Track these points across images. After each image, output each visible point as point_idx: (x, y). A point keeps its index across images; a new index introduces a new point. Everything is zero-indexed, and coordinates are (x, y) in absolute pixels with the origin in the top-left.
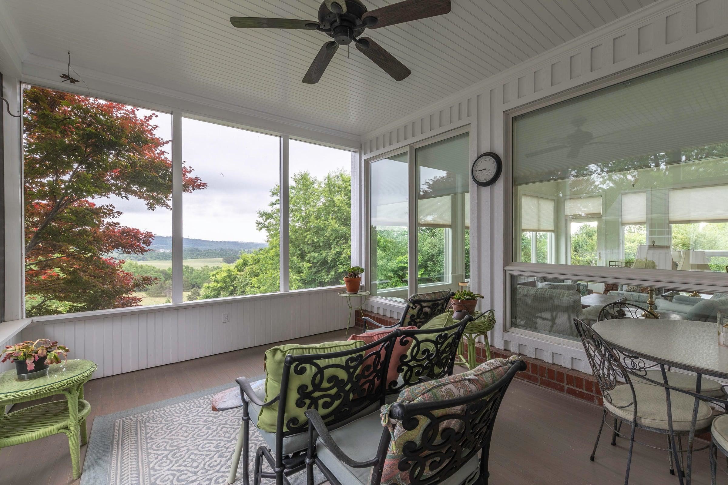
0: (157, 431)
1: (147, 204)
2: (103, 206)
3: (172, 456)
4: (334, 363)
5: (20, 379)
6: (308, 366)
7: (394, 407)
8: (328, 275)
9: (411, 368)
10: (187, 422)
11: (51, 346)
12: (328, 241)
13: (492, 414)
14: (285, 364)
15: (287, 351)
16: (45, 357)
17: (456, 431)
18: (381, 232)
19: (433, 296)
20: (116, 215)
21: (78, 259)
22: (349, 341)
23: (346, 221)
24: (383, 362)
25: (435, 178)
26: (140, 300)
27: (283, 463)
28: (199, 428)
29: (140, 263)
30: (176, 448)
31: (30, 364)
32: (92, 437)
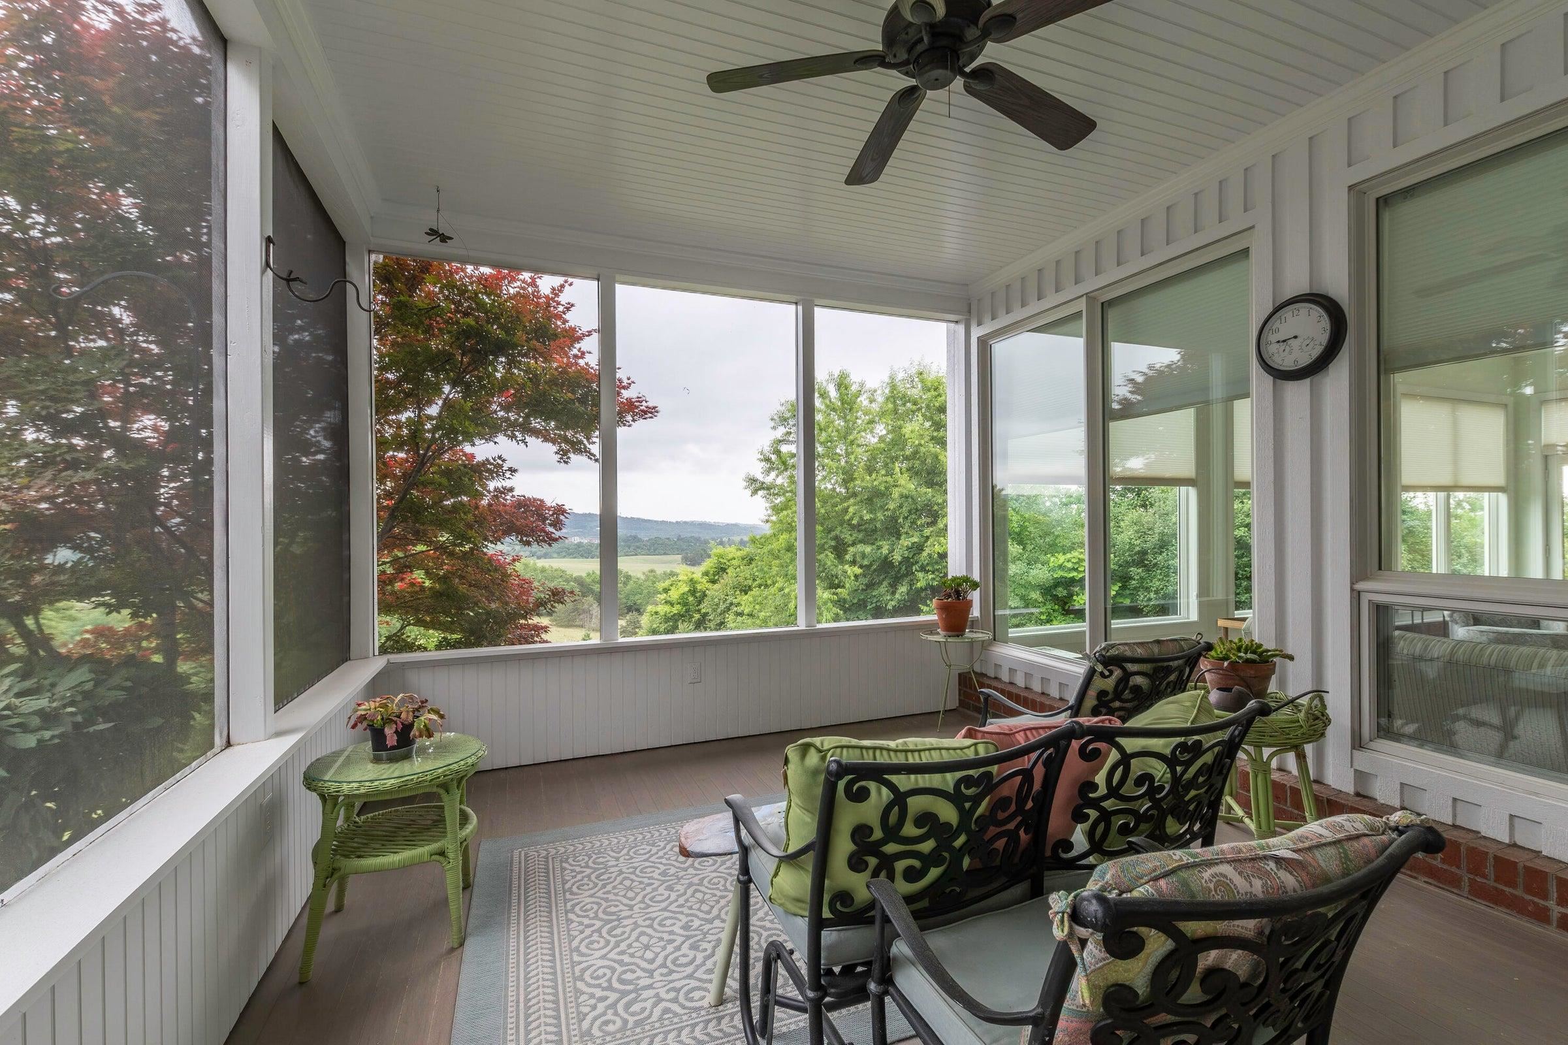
0: (582, 880)
1: (556, 453)
2: (487, 460)
3: (609, 933)
4: (928, 785)
5: (377, 760)
6: (872, 786)
7: (1084, 899)
8: (894, 593)
9: (1106, 816)
10: (631, 870)
11: (420, 707)
12: (894, 519)
13: (1340, 953)
14: (826, 778)
15: (829, 750)
16: (411, 726)
17: (1242, 979)
18: (1018, 498)
19: (1156, 649)
20: (508, 475)
21: (452, 554)
22: (959, 740)
23: (933, 476)
24: (1039, 793)
25: (1151, 367)
26: (545, 629)
27: (823, 982)
28: (654, 886)
29: (540, 563)
30: (614, 917)
31: (391, 738)
32: (478, 875)
